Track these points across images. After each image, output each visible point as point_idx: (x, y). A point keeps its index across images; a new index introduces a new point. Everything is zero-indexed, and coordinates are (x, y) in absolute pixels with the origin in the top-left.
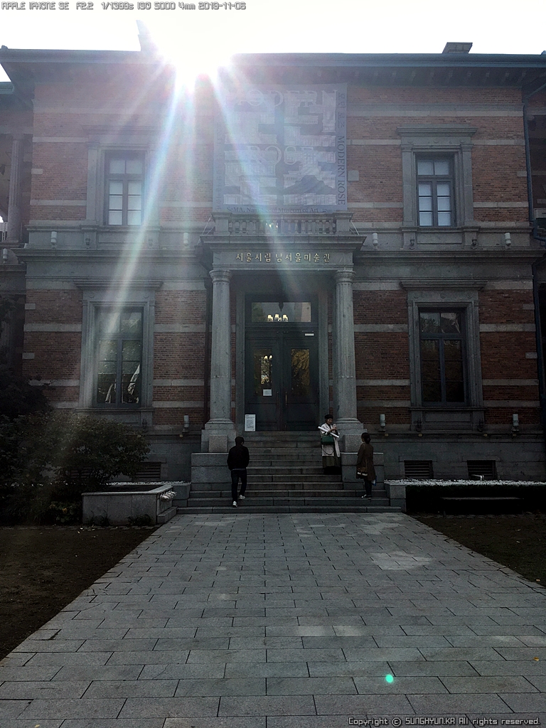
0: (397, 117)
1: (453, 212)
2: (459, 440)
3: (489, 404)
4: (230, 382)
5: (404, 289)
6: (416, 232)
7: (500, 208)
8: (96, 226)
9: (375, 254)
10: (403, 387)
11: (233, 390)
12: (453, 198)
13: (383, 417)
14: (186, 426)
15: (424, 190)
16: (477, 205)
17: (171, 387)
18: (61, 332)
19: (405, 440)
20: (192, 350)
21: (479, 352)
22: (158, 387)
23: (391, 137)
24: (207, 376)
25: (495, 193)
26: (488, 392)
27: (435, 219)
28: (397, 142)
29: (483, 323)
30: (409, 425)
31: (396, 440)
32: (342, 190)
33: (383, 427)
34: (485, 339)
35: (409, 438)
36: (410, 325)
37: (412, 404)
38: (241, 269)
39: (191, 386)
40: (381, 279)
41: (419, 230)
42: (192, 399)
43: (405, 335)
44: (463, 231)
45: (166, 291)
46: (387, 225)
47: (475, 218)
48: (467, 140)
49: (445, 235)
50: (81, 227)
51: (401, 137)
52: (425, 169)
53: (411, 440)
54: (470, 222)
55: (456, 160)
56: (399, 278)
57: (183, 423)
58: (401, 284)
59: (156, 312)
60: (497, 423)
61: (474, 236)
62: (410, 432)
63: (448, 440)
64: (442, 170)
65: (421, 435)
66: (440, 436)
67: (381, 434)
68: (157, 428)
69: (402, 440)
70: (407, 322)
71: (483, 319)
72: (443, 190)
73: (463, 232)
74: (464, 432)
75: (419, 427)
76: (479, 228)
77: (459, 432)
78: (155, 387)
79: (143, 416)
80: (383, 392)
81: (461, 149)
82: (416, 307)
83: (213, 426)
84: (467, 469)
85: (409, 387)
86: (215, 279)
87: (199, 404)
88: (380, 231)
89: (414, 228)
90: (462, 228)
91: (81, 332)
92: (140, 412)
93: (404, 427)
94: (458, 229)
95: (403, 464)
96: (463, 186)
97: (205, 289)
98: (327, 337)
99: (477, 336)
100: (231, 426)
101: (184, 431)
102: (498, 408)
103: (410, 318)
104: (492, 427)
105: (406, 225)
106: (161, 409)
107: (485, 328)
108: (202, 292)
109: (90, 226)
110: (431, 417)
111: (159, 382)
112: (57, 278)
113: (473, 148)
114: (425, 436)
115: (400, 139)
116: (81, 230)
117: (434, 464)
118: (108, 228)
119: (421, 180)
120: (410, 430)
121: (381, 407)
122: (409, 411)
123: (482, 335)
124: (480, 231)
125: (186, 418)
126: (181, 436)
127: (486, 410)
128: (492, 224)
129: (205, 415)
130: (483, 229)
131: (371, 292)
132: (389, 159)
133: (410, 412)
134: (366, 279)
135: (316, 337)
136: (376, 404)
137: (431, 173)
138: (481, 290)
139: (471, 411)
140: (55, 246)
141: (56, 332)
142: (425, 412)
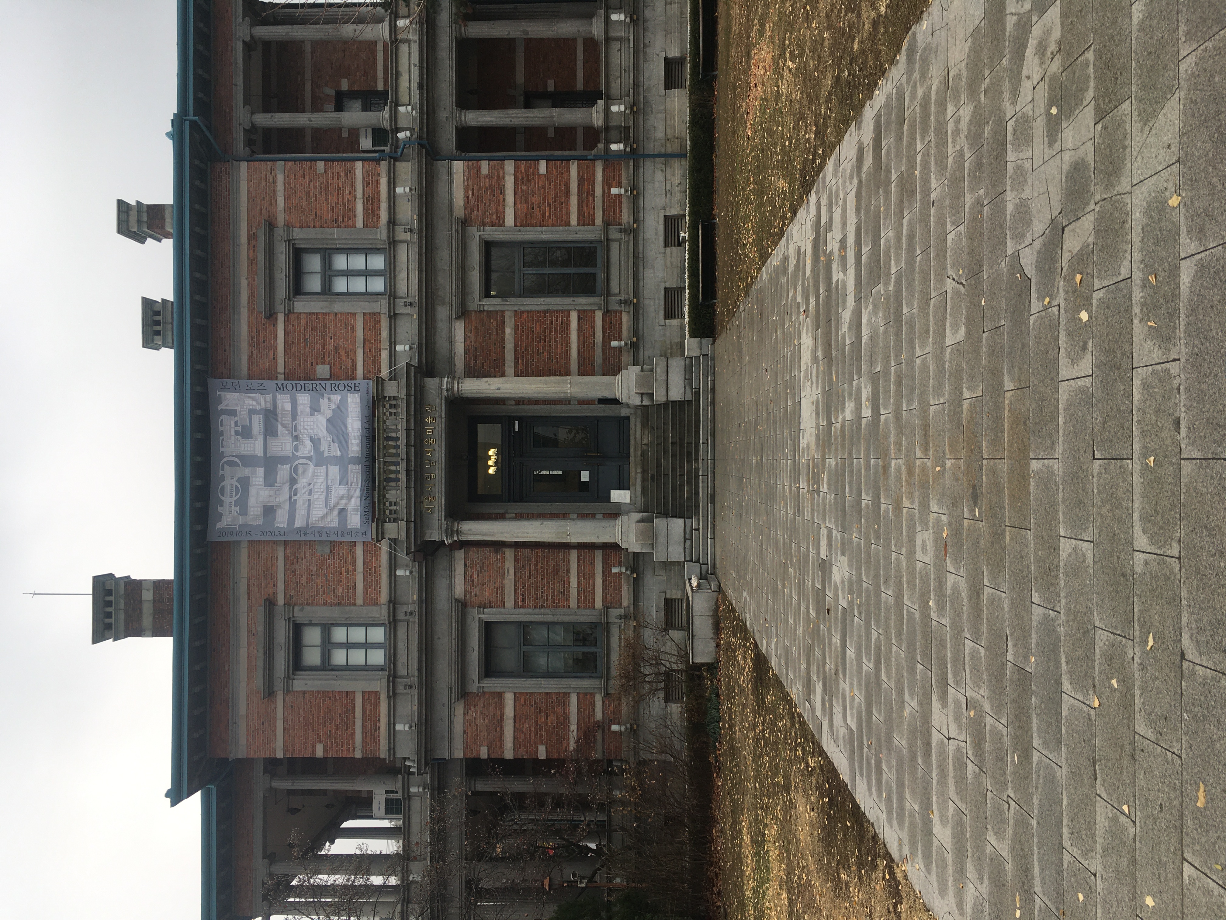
0: (249, 317)
1: (367, 251)
2: (641, 256)
3: (599, 220)
4: (574, 520)
5: (463, 313)
6: (394, 298)
7: (364, 195)
8: (389, 678)
9: (422, 349)
10: (579, 319)
11: (583, 516)
12: (349, 251)
13: (614, 344)
14: (623, 570)
15: (340, 285)
16: (359, 224)
17: (578, 587)
18: (515, 716)
19: (641, 317)
20: (536, 565)
21: (539, 228)
22: (578, 603)
23: (275, 325)
24: (566, 546)
25: (345, 201)
26: (586, 219)
27: (376, 273)
28: (281, 318)
29: (504, 222)
30: (623, 313)
31: (641, 328)
32: (341, 388)
33: (626, 344)
34: (523, 221)
35: (638, 314)
36: (506, 308)
37: (600, 309)
38: (443, 507)
39: (578, 565)
40: (451, 341)
41: (391, 294)
42: (592, 563)
43: (518, 314)
44: (393, 243)
45: (465, 596)
46: (385, 334)
47: (376, 227)
48: (279, 232)
49: (397, 264)
50: (389, 697)
51: (274, 313)
52: (314, 284)
53: (641, 312)
54: (382, 234)
55: (303, 246)
56: (450, 321)
57: (621, 574)
58: (458, 318)
59: (491, 607)
60: (621, 211)
61: (399, 229)
62: (632, 312)
63: (641, 268)
64: (314, 263)
65: (635, 301)
66: (636, 278)
67: (635, 347)
68: (625, 603)
69: (641, 321)
70: (503, 312)
71: (500, 222)
72: (340, 262)
73: (394, 241)
74: (631, 249)
75: (627, 302)
76: (389, 222)
77: (631, 255)
78: (578, 607)
79: (612, 619)
80: (586, 344)
81: (289, 241)
82: (485, 301)
83: (625, 538)
84: (674, 248)
85: (579, 311)
86: (456, 538)
87: (599, 555)
88: (393, 343)
89: (389, 300)
90: (390, 243)
91: (515, 693)
92: (608, 623)
93: (626, 320)
94: (390, 248)
95: (667, 321)
96: (335, 239)
97: (463, 550)
98: (520, 407)
99: (520, 231)
100: (625, 518)
101: (629, 572)
102: (604, 209)
103: (498, 308)
104: (626, 217)
105: (385, 310)
106: (604, 600)
107: (510, 219)
108: (466, 553)
109: (388, 686)
110: (615, 288)
111: (573, 602)
112: (451, 722)
113: (288, 226)
114: (636, 294)
115: (276, 313)
116: (393, 696)
117: (668, 285)
118: (390, 665)
119: (327, 290)
120: (629, 312)
121: (603, 345)
122: (607, 313)
123: (518, 224)
124: (392, 222)
125: (615, 570)
126: (635, 576)
127: (607, 224)
128: (384, 206)
129: (611, 548)
130: (390, 218)
131: (466, 353)
132: (302, 328)
133: (608, 311)
134: (451, 359)
135: (521, 419)
136: (599, 351)
137: (319, 275)
138: (465, 223)
139: (608, 240)
140: (413, 724)
141: (515, 722)
142: (609, 293)
